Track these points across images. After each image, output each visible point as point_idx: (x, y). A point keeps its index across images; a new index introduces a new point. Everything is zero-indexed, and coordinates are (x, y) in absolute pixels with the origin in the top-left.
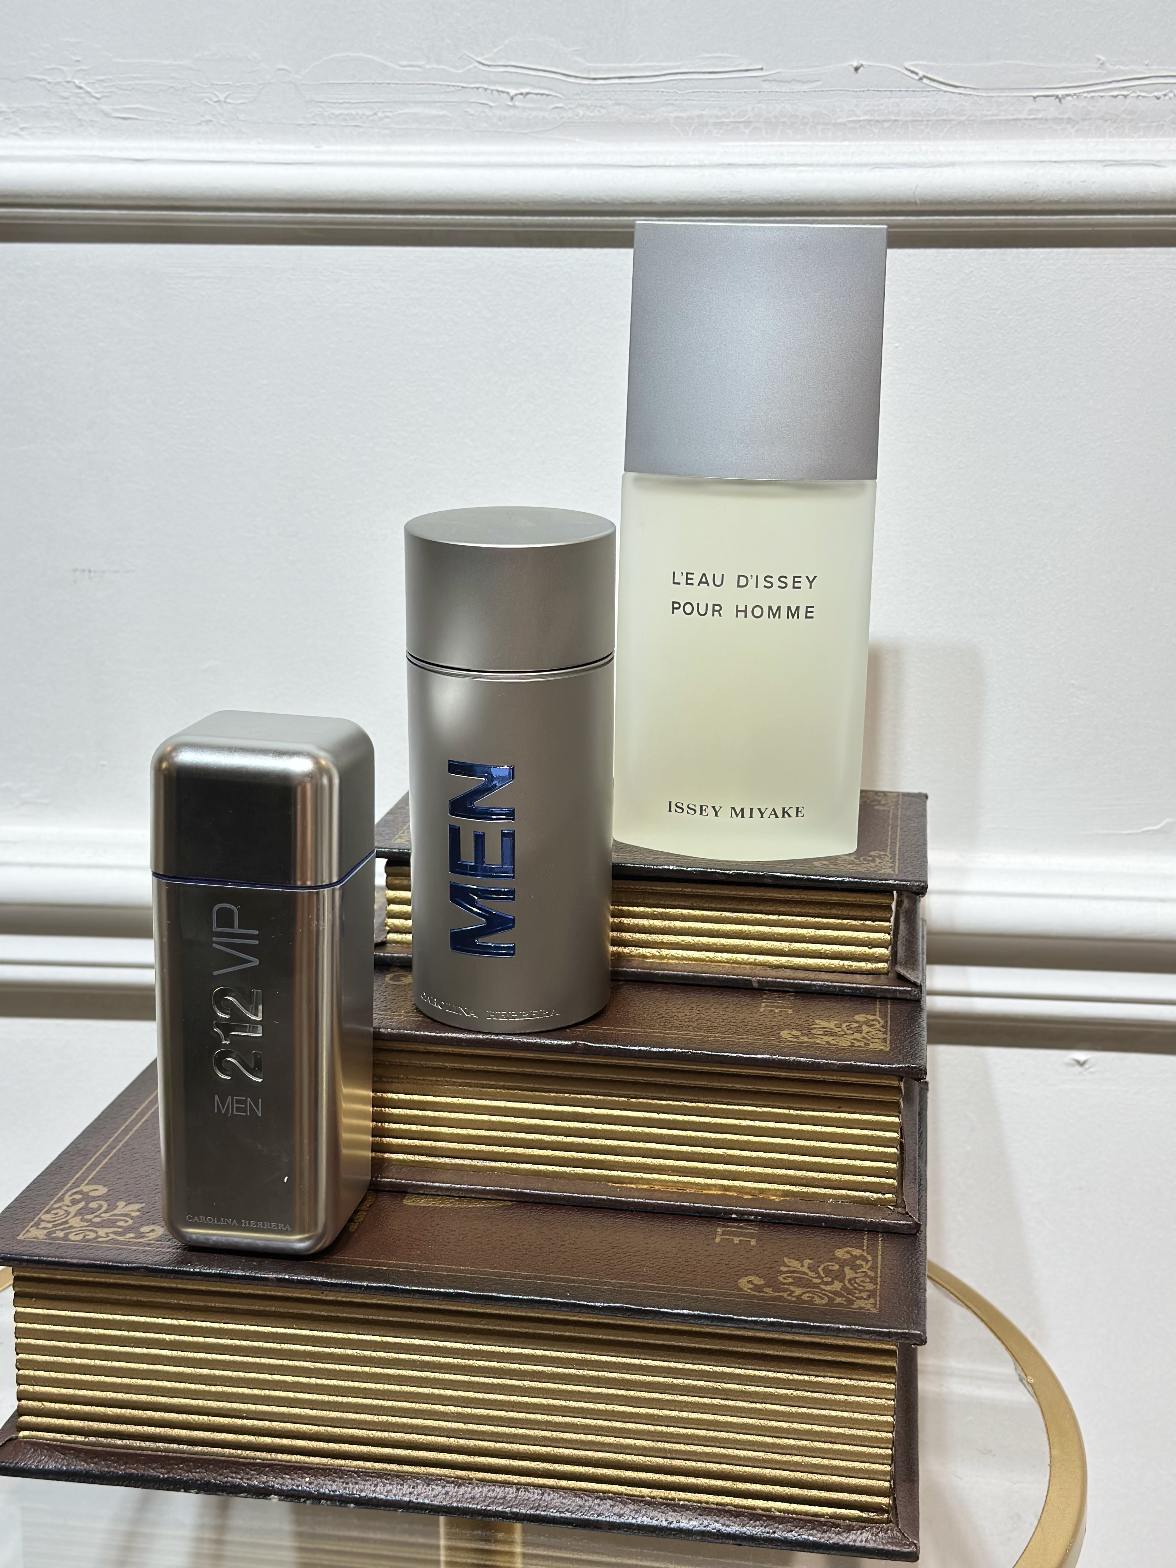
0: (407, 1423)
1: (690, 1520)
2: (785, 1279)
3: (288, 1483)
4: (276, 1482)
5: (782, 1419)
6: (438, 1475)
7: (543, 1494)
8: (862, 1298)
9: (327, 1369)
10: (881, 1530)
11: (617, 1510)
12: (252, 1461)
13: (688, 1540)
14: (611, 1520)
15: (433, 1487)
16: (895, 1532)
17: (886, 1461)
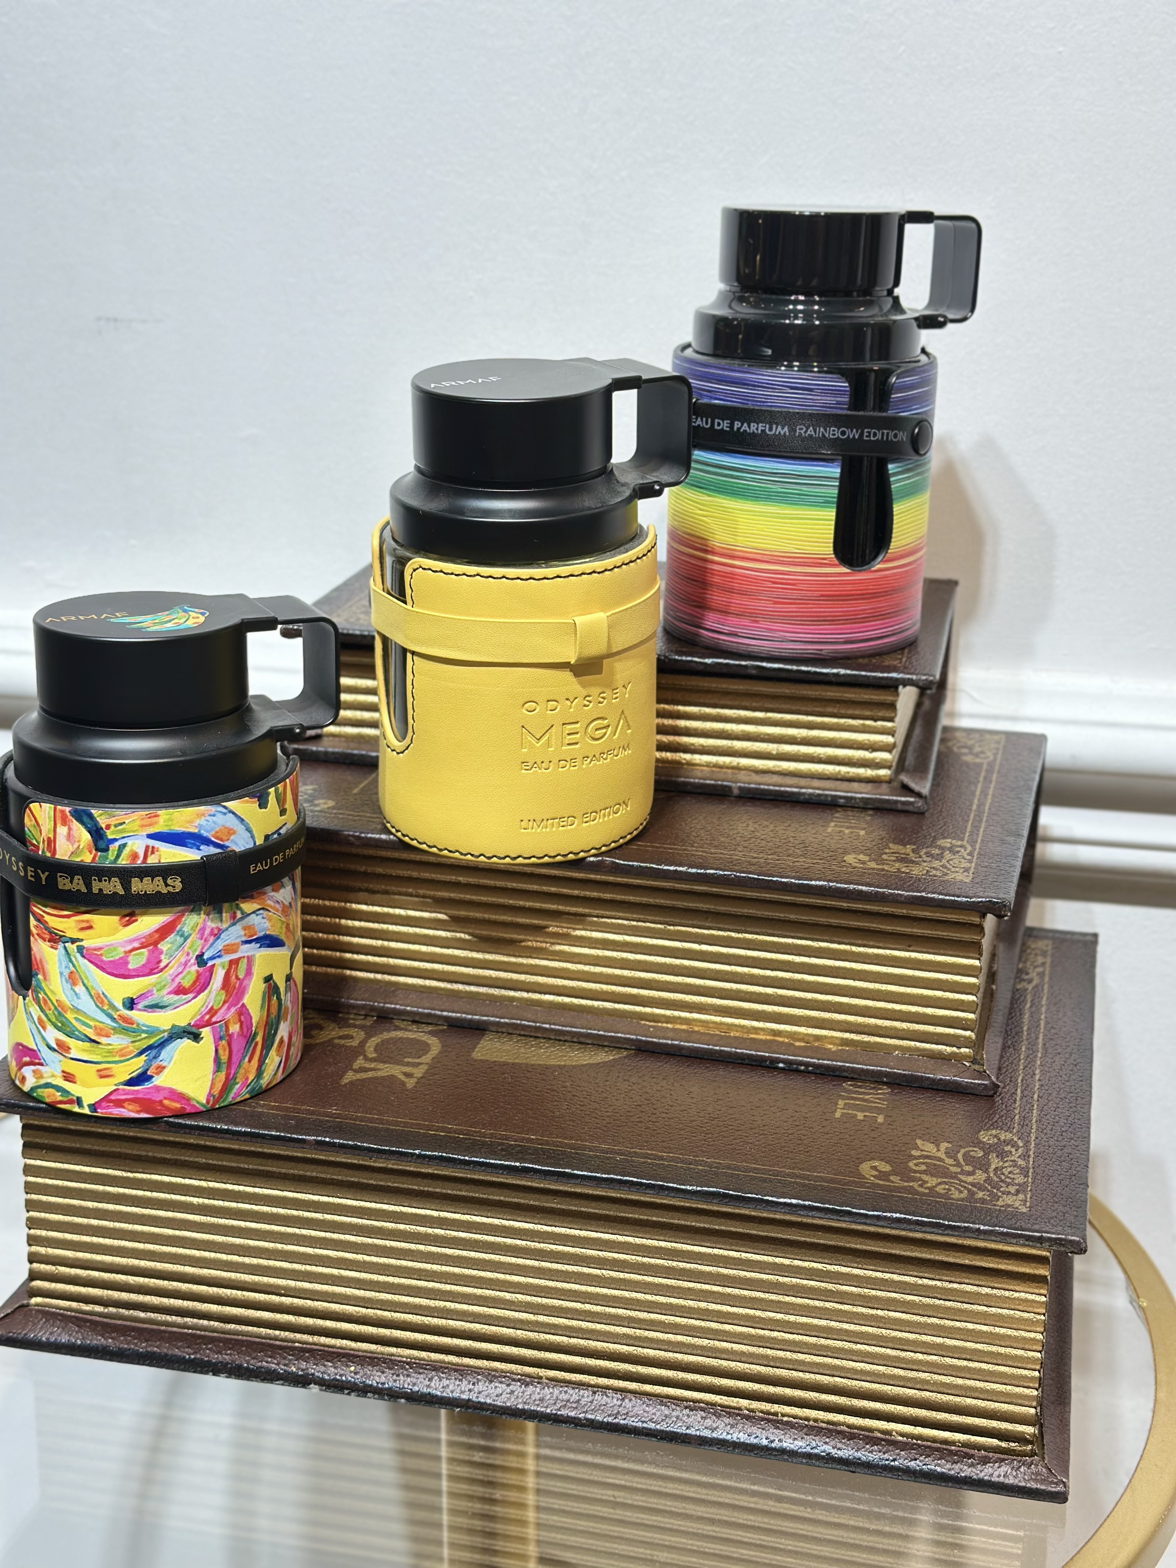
0: (468, 1311)
1: (795, 1439)
2: (916, 1165)
3: (331, 1371)
4: (316, 1370)
5: (908, 1329)
6: (502, 1371)
7: (623, 1400)
8: (1009, 1193)
9: (376, 1245)
10: (1023, 1464)
11: (708, 1422)
12: (290, 1344)
13: (792, 1462)
14: (702, 1434)
15: (497, 1384)
16: (1040, 1467)
17: (1031, 1385)
